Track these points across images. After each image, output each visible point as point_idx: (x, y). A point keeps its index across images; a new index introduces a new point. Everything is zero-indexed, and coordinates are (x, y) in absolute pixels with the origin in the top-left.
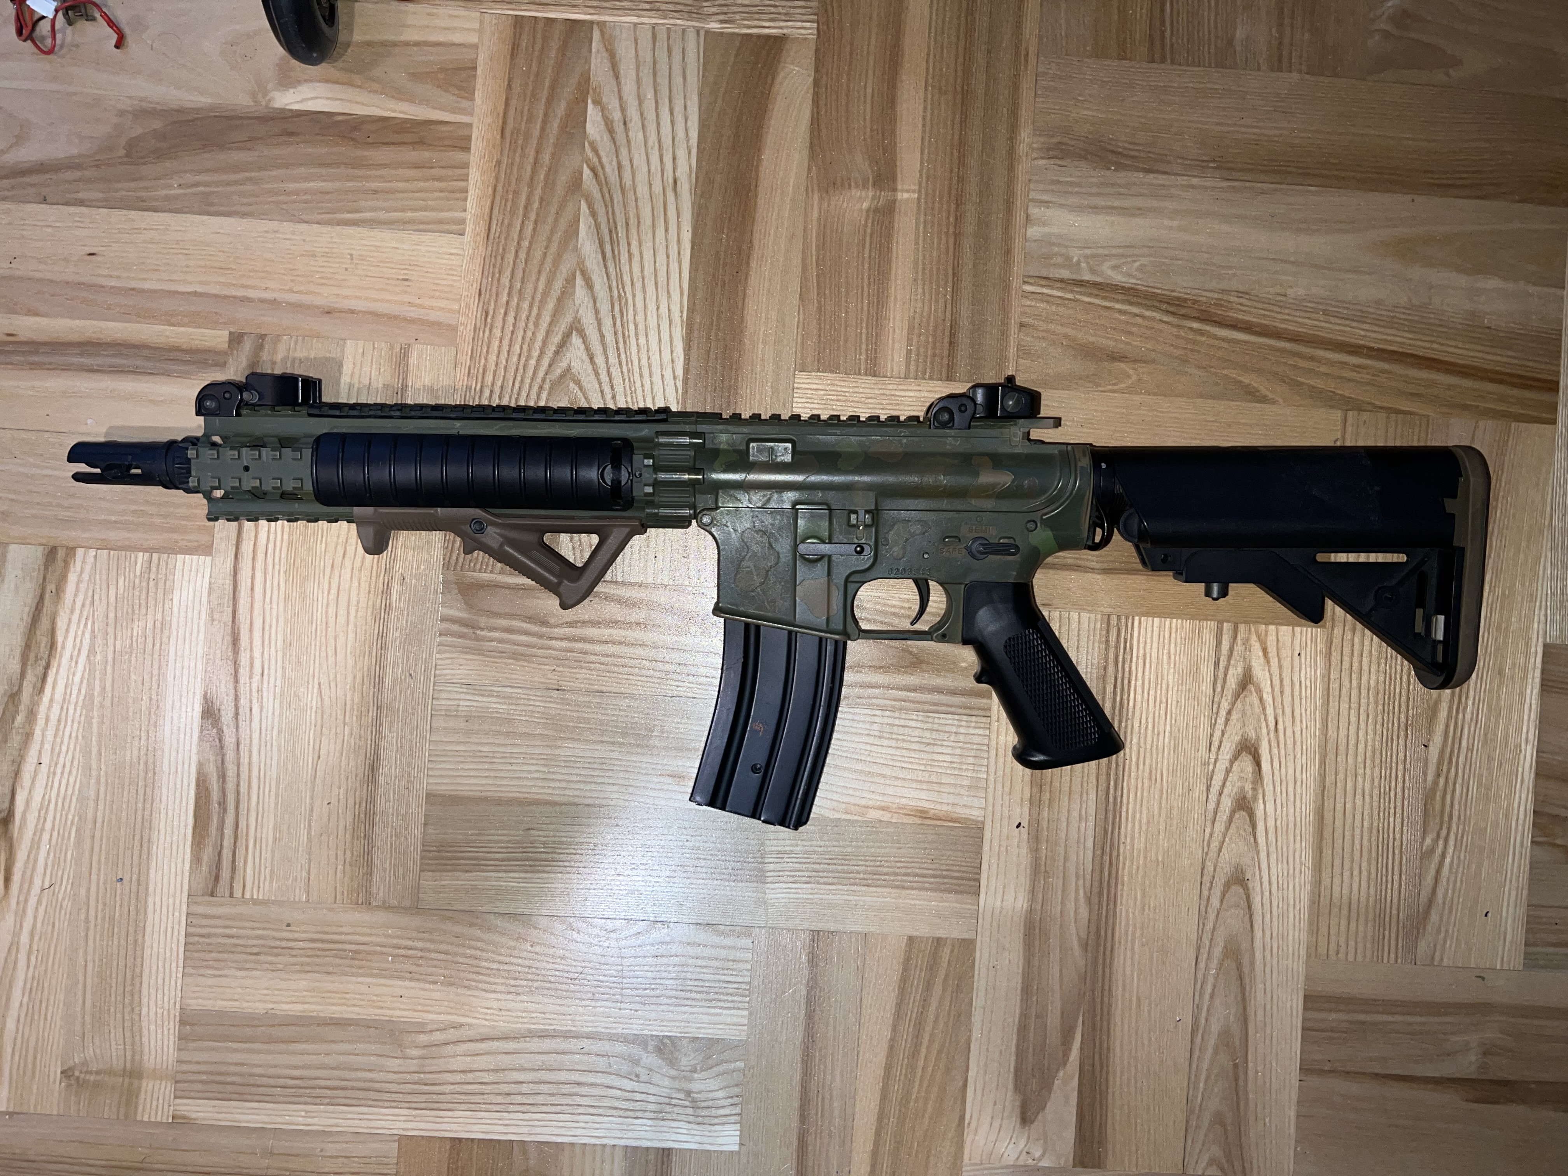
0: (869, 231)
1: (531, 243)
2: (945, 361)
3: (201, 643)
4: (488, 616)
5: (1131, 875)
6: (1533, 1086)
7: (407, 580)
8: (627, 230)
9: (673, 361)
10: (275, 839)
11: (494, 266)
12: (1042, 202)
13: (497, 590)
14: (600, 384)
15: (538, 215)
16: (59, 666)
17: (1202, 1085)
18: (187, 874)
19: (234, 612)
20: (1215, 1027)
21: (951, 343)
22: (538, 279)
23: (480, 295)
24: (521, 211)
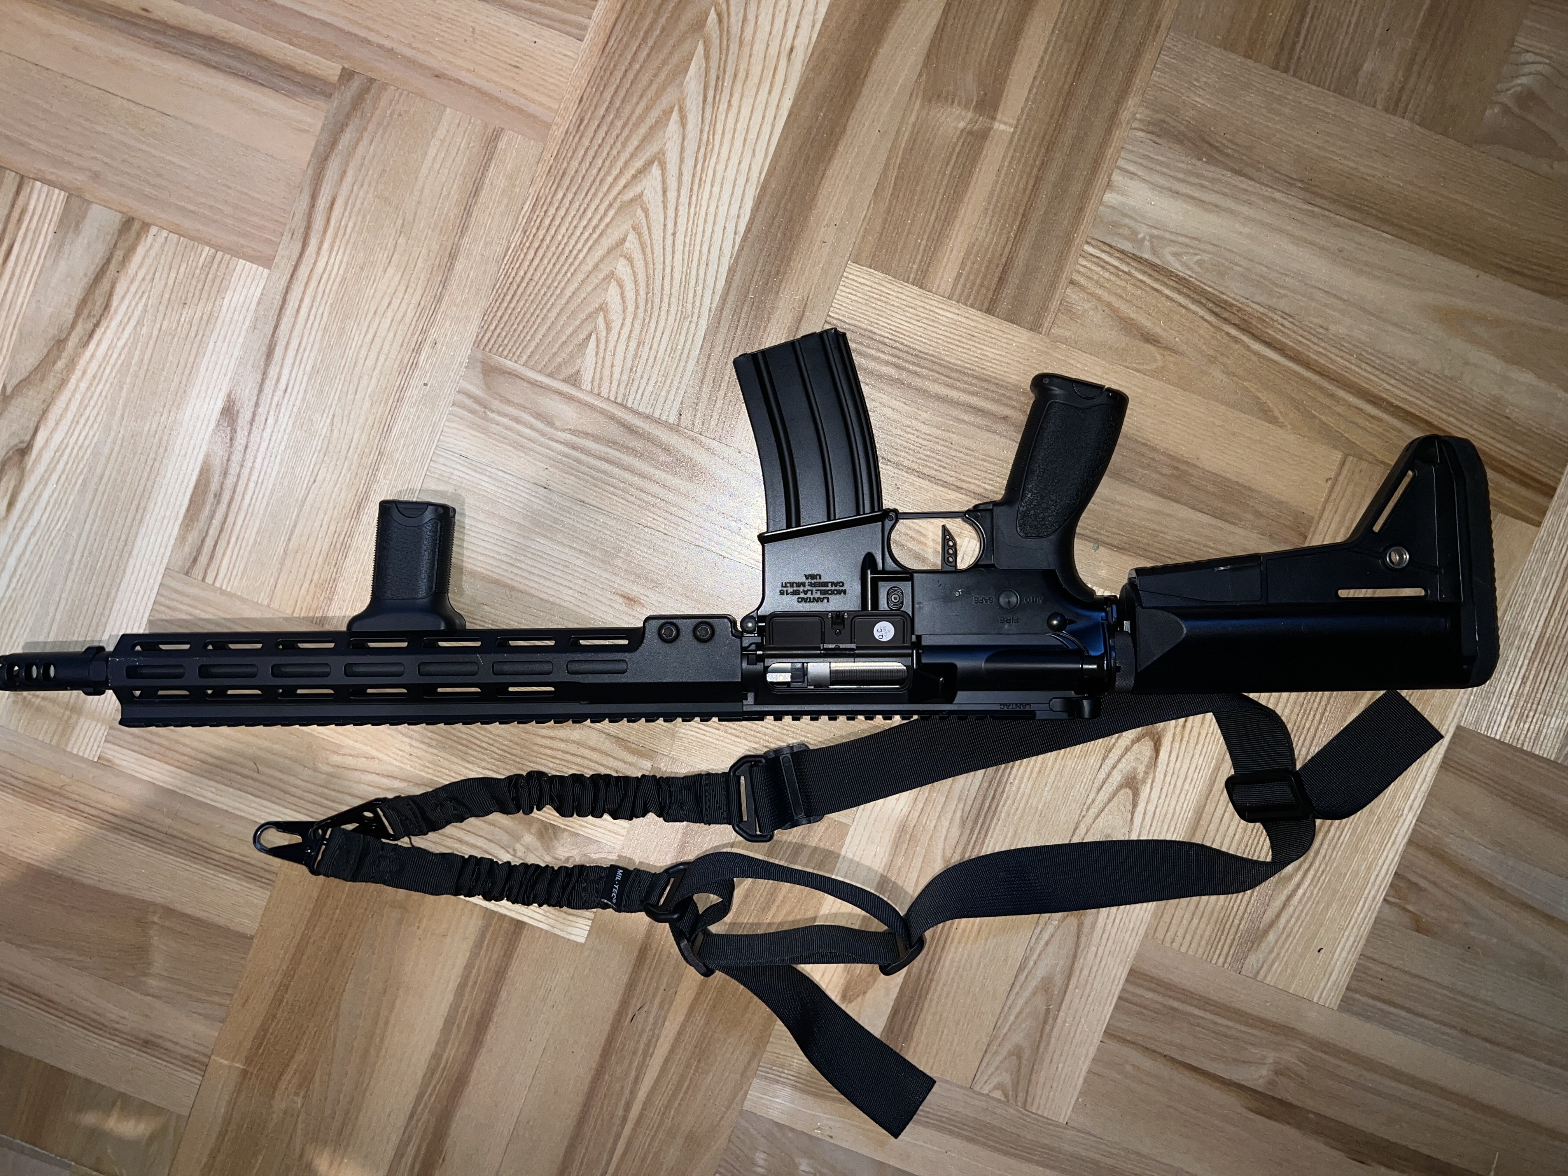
0: (957, 150)
1: (641, 67)
2: (990, 294)
3: (239, 345)
4: (501, 401)
5: (1008, 814)
6: (1311, 1116)
7: (439, 346)
8: (734, 82)
9: (739, 216)
10: (255, 541)
11: (602, 78)
12: (1127, 171)
13: (518, 380)
14: (665, 218)
15: (655, 43)
16: (108, 327)
17: (1012, 1018)
18: (170, 548)
19: (276, 327)
20: (1040, 972)
21: (1000, 278)
22: (638, 103)
23: (580, 101)
24: (642, 33)
